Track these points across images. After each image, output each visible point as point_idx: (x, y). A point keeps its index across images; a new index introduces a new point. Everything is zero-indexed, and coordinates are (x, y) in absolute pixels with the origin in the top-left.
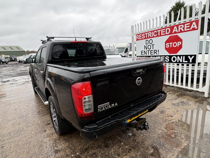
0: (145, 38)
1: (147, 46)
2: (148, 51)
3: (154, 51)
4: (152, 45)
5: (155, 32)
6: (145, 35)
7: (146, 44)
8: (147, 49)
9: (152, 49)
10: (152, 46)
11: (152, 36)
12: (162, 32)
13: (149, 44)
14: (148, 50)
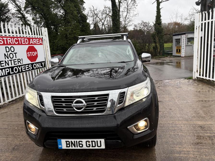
0: (4, 44)
1: (8, 54)
2: (10, 61)
3: (17, 60)
4: (14, 53)
5: (16, 40)
6: (3, 40)
7: (7, 52)
8: (8, 58)
9: (14, 58)
10: (14, 55)
11: (12, 43)
12: (22, 41)
13: (10, 52)
14: (10, 59)
